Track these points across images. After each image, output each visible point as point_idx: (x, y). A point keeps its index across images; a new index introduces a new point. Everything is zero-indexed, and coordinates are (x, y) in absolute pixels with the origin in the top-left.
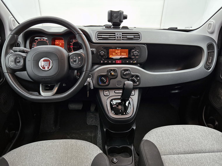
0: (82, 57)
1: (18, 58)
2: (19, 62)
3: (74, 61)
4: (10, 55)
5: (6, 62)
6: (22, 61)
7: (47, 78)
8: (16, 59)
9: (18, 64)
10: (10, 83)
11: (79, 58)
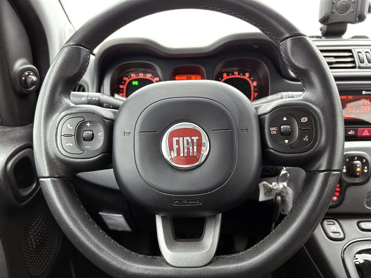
0: (313, 117)
1: (88, 124)
2: (92, 138)
3: (282, 134)
4: (63, 114)
5: (48, 138)
6: (100, 135)
7: (189, 199)
8: (80, 128)
9: (88, 146)
10: (59, 214)
11: (304, 120)
